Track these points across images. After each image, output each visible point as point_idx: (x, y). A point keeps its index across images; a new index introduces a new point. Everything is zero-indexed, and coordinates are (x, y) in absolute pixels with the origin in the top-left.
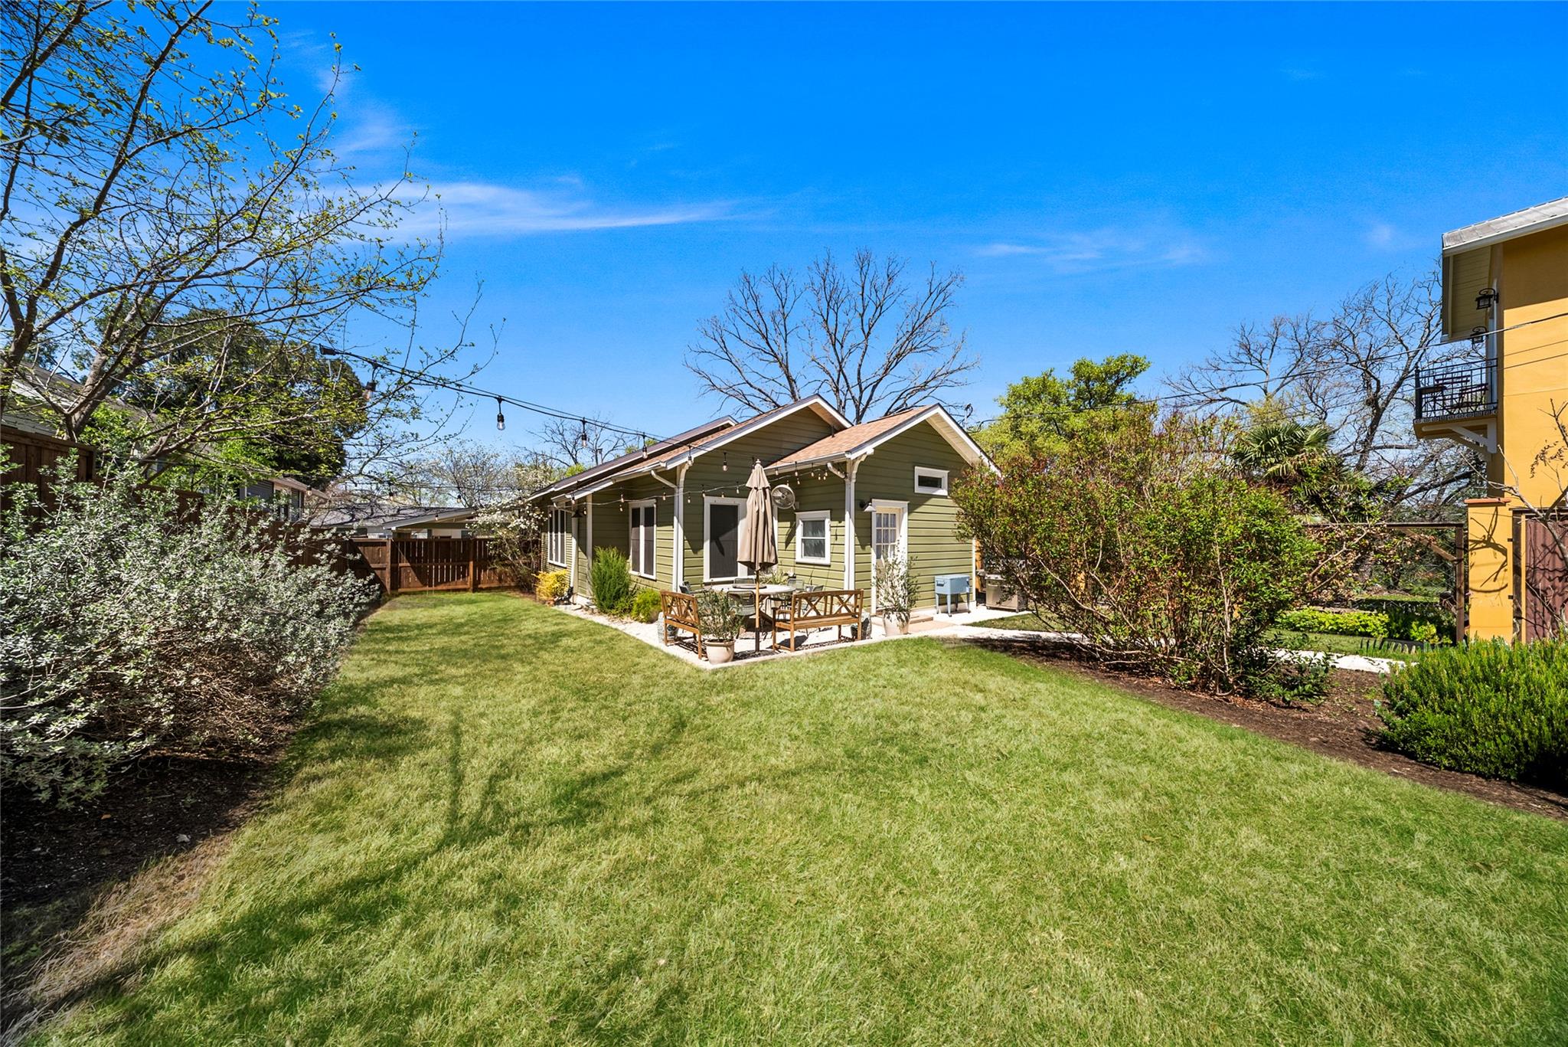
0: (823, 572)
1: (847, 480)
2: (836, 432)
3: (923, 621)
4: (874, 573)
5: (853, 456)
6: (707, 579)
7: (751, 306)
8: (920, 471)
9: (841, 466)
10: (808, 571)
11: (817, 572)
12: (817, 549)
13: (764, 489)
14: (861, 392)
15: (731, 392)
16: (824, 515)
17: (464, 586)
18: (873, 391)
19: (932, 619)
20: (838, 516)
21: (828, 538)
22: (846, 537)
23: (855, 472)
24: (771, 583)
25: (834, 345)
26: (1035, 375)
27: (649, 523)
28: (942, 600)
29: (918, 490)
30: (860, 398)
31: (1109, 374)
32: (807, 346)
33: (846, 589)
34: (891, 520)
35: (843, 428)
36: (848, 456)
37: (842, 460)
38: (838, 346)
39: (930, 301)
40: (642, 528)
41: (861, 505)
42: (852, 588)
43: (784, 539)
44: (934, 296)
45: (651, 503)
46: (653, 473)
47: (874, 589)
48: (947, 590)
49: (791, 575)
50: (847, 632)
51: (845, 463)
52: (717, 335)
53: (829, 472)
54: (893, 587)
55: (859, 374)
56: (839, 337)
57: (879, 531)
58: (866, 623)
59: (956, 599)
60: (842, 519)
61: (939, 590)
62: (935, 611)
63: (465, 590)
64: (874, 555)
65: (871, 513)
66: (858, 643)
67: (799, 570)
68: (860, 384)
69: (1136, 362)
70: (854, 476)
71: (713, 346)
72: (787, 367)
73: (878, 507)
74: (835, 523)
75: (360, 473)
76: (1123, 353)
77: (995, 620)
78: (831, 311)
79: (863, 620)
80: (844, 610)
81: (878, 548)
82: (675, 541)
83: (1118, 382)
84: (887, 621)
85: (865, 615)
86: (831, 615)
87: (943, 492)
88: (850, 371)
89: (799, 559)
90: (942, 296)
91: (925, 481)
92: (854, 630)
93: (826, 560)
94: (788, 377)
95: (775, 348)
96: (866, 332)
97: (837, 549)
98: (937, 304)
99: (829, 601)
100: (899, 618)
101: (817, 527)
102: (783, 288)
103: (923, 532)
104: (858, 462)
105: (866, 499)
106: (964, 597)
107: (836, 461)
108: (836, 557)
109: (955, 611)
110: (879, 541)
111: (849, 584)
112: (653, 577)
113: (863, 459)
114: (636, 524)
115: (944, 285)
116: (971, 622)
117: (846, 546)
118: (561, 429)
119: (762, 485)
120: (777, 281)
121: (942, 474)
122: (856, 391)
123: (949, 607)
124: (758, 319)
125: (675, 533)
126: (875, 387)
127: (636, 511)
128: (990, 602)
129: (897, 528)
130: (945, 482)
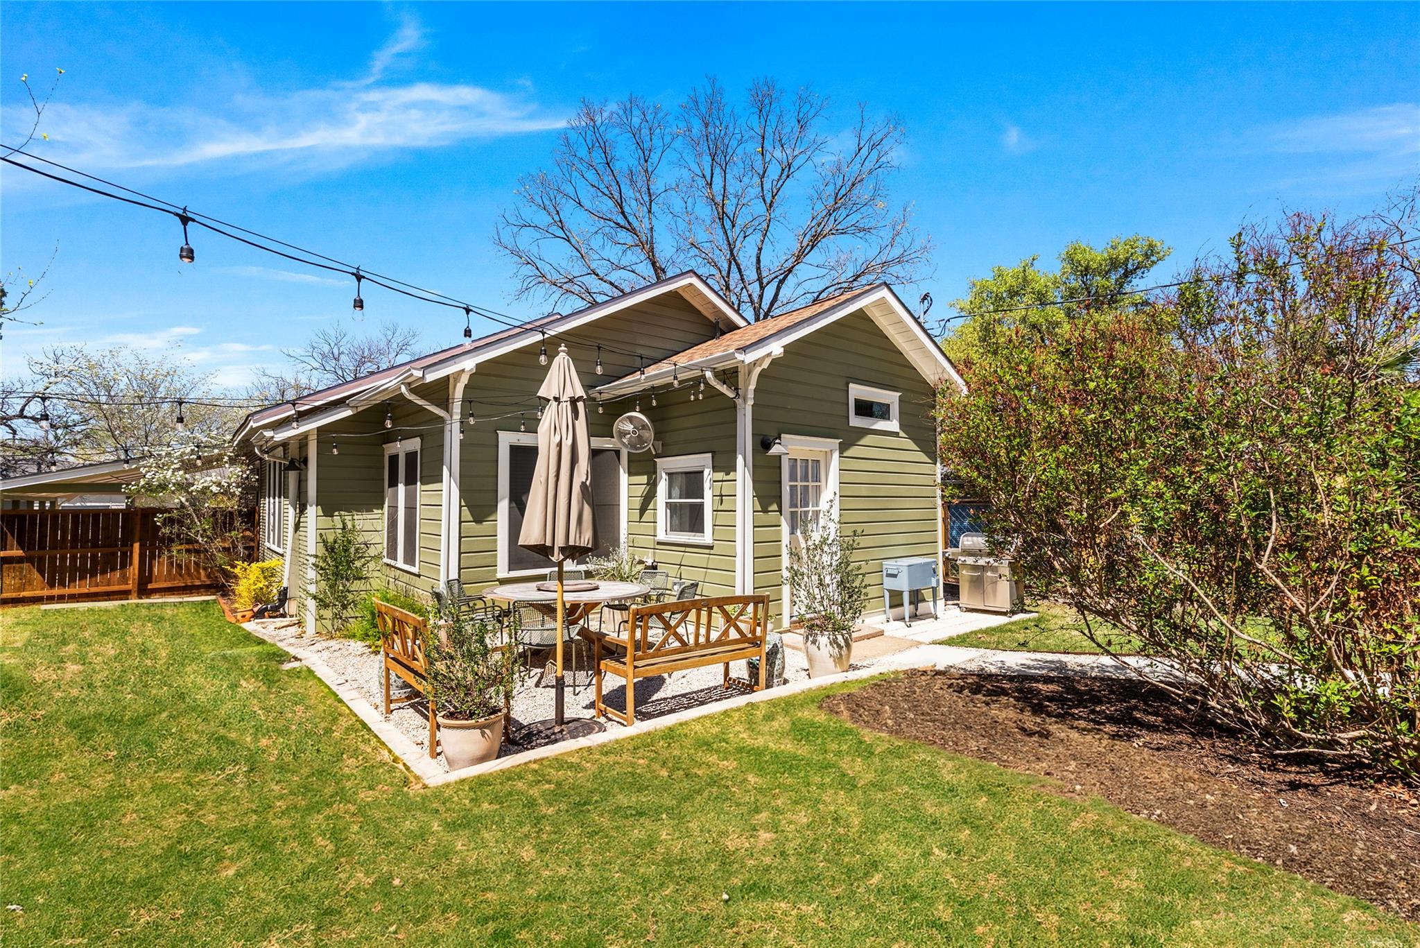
0: (699, 558)
1: (739, 401)
2: (723, 333)
3: (868, 637)
4: (786, 561)
5: (749, 358)
6: (502, 572)
7: (598, 157)
8: (857, 391)
9: (730, 376)
10: (675, 556)
11: (691, 557)
12: (689, 518)
13: (574, 401)
14: (762, 288)
15: (566, 285)
16: (701, 461)
17: (124, 587)
18: (778, 288)
19: (881, 633)
20: (725, 464)
21: (708, 501)
22: (739, 498)
23: (752, 387)
24: (613, 578)
25: (721, 219)
26: (1011, 267)
27: (410, 481)
28: (896, 600)
29: (856, 421)
30: (761, 297)
31: (1114, 264)
32: (682, 226)
33: (738, 592)
34: (812, 470)
35: (733, 327)
36: (740, 357)
37: (728, 364)
38: (728, 224)
39: (858, 160)
40: (401, 488)
41: (763, 444)
42: (749, 592)
43: (637, 503)
44: (864, 152)
45: (414, 444)
46: (403, 389)
47: (786, 589)
48: (903, 584)
49: (649, 562)
50: (739, 669)
51: (735, 371)
52: (547, 202)
53: (707, 384)
54: (821, 584)
55: (758, 261)
56: (730, 209)
57: (793, 488)
58: (773, 654)
59: (916, 598)
60: (730, 468)
61: (890, 584)
62: (883, 617)
63: (124, 594)
64: (785, 528)
65: (779, 458)
66: (760, 696)
67: (664, 555)
68: (760, 279)
69: (1151, 246)
70: (751, 395)
71: (543, 219)
72: (652, 249)
73: (791, 447)
74: (720, 476)
75: (21, 415)
76: (1131, 236)
77: (981, 631)
78: (717, 170)
79: (767, 648)
80: (733, 634)
81: (793, 514)
82: (444, 508)
83: (1127, 274)
84: (813, 648)
85: (772, 638)
86: (708, 644)
87: (893, 425)
88: (746, 257)
89: (661, 536)
90: (874, 154)
91: (865, 409)
92: (753, 668)
93: (707, 538)
94: (654, 264)
95: (635, 224)
96: (768, 201)
97: (723, 518)
98: (869, 165)
99: (704, 619)
100: (834, 642)
101: (691, 483)
102: (645, 132)
103: (864, 490)
104: (758, 370)
105: (771, 433)
106: (927, 594)
107: (720, 366)
108: (723, 533)
109: (914, 617)
110: (793, 505)
111: (744, 584)
112: (415, 570)
113: (765, 365)
114: (393, 483)
115: (879, 136)
116: (944, 635)
117: (739, 514)
118: (336, 351)
119: (569, 393)
120: (636, 121)
121: (891, 398)
122: (755, 289)
123: (907, 609)
124: (608, 179)
125: (445, 493)
126: (782, 282)
127: (394, 459)
128: (965, 598)
129: (823, 483)
130: (895, 410)
